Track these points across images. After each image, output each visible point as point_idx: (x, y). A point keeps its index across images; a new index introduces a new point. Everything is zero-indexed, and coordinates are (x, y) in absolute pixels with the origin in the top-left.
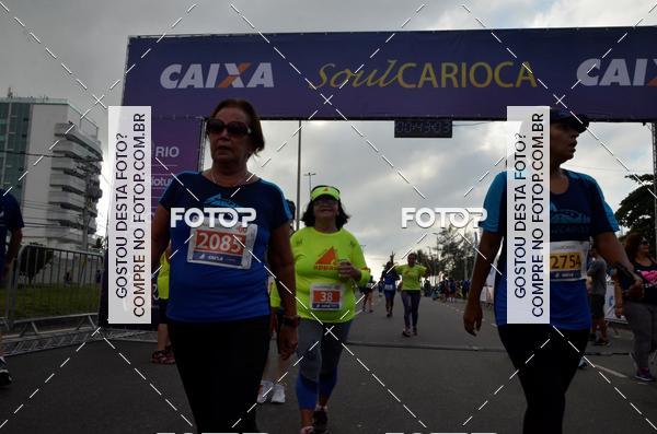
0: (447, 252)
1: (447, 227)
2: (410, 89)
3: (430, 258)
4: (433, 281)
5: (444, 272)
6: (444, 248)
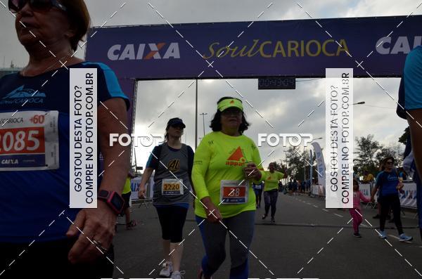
0: (292, 163)
2: (268, 58)
3: (281, 167)
5: (291, 176)
6: (291, 160)
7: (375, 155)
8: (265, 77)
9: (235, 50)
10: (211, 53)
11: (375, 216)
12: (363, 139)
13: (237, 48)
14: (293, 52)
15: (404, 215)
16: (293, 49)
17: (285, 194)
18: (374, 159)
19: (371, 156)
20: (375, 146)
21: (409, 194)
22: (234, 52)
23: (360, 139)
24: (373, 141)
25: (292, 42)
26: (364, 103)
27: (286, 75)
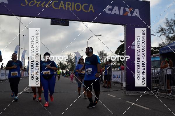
1: (69, 54)
2: (56, 9)
3: (64, 64)
5: (68, 68)
6: (68, 61)
7: (105, 59)
8: (55, 19)
9: (39, 3)
11: (102, 86)
12: (101, 52)
13: (40, 2)
15: (115, 85)
16: (68, 6)
17: (65, 77)
18: (105, 61)
19: (104, 60)
20: (105, 55)
21: (117, 76)
23: (99, 52)
24: (105, 53)
25: (68, 2)
26: (101, 35)
27: (64, 19)
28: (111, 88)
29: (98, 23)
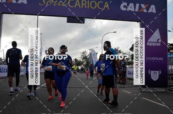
0: (84, 59)
1: (84, 51)
2: (72, 8)
3: (79, 61)
4: (80, 68)
5: (83, 65)
8: (71, 17)
9: (56, 2)
10: (43, 3)
12: (115, 48)
14: (84, 6)
16: (84, 4)
20: (120, 52)
22: (55, 3)
24: (119, 49)
26: (116, 32)
27: (80, 17)
28: (126, 84)
29: (113, 20)
